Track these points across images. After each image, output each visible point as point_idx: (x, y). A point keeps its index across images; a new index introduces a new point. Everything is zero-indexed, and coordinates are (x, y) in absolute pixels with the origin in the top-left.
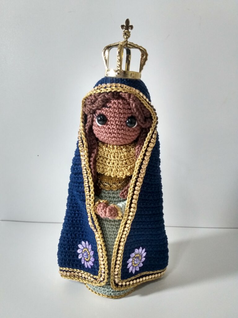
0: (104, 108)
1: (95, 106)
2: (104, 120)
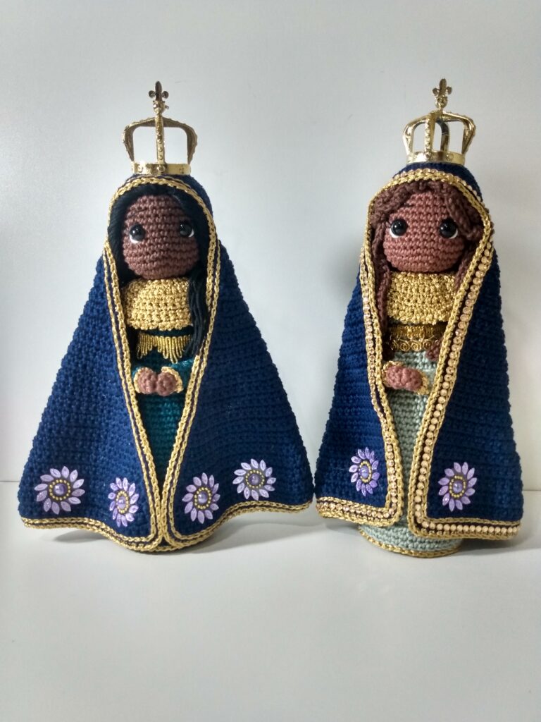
0: (402, 209)
1: (388, 207)
2: (401, 228)
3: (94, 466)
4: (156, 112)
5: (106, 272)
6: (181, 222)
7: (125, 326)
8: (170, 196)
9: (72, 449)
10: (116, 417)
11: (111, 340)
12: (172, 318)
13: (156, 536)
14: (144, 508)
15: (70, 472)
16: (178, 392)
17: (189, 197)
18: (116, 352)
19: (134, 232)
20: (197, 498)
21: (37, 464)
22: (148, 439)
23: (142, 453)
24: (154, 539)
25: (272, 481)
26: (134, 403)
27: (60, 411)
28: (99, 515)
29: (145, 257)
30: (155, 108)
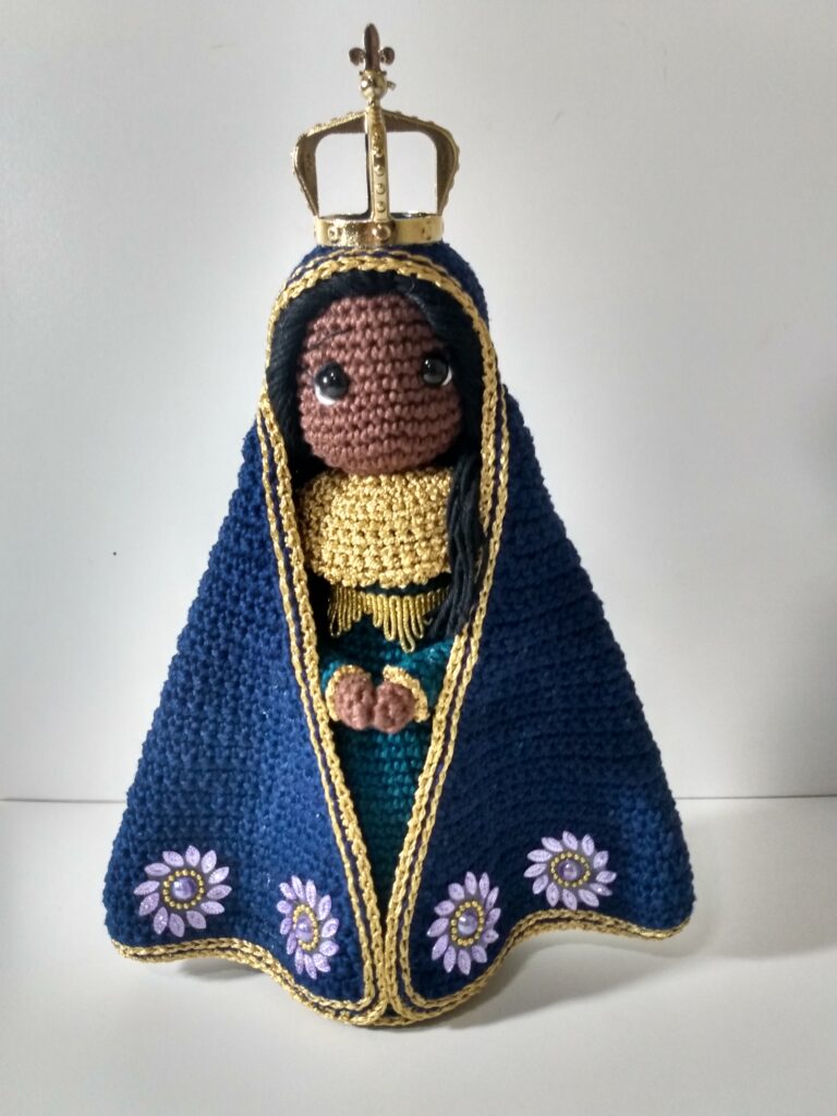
3: (248, 842)
4: (366, 98)
5: (265, 461)
6: (426, 355)
7: (305, 577)
8: (403, 296)
9: (204, 811)
10: (289, 756)
11: (278, 605)
12: (406, 561)
13: (375, 1001)
14: (350, 949)
15: (202, 855)
16: (419, 721)
17: (446, 297)
18: (288, 629)
19: (325, 380)
20: (456, 927)
21: (136, 843)
22: (356, 810)
23: (344, 838)
24: (370, 1007)
25: (606, 877)
26: (327, 735)
27: (178, 743)
28: (260, 935)
29: (350, 435)
30: (364, 89)
